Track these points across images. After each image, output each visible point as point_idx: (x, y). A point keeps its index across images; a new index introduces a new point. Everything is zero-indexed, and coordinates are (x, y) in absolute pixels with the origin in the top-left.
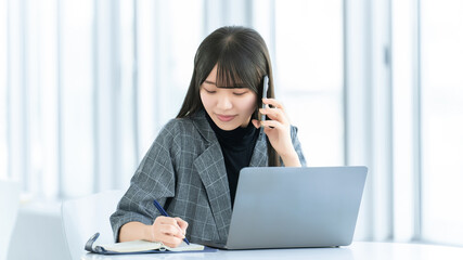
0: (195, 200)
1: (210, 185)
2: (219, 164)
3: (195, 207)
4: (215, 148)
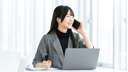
0: (53, 54)
1: (57, 49)
2: (59, 44)
3: (53, 56)
4: (57, 40)
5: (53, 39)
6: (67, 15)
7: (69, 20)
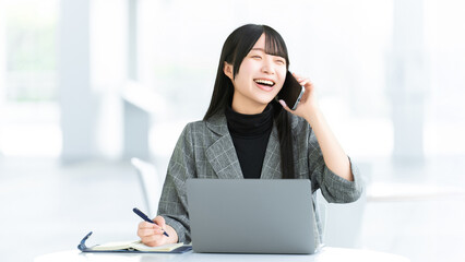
1: (220, 171)
2: (230, 152)
5: (213, 135)
6: (252, 53)
7: (261, 70)
